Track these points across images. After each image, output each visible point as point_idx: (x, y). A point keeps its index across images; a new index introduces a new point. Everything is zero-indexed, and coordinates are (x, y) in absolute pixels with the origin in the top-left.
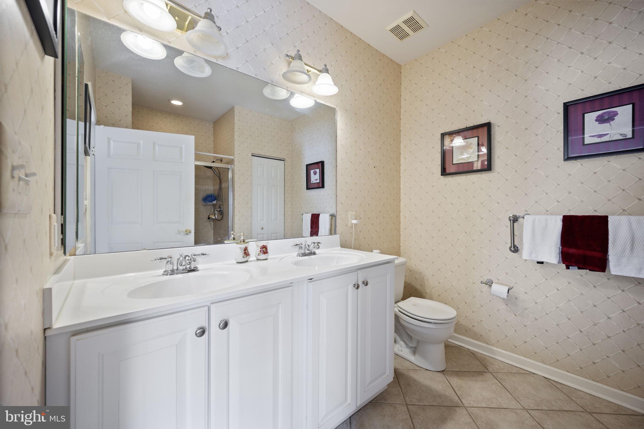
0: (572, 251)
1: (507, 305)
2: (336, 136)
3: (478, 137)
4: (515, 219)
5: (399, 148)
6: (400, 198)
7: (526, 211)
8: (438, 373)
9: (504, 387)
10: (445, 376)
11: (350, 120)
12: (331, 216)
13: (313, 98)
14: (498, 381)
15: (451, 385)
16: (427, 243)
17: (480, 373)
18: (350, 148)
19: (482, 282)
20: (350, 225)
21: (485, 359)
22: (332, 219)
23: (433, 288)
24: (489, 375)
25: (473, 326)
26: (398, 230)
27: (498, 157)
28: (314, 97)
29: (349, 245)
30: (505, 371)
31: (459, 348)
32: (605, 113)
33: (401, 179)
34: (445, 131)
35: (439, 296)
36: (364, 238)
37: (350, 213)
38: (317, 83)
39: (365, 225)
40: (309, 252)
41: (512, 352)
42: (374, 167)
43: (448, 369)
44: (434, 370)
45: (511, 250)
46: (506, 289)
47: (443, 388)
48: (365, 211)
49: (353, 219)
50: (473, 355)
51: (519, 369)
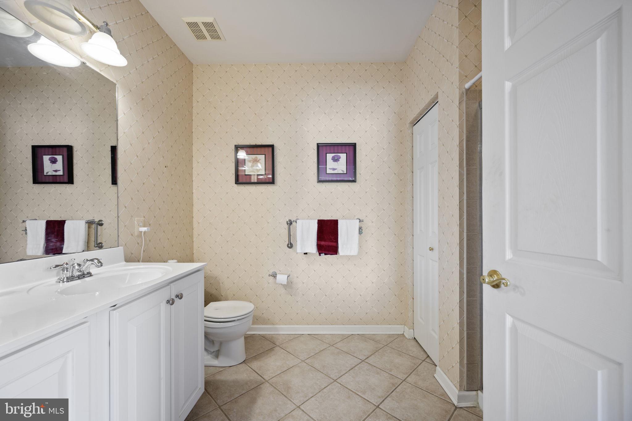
0: (323, 243)
1: (286, 289)
2: (117, 120)
3: (265, 155)
4: (290, 223)
5: (190, 150)
6: (192, 203)
7: (297, 217)
8: (241, 365)
9: (288, 352)
10: (247, 365)
11: (135, 104)
12: (88, 223)
13: (79, 58)
14: (284, 349)
15: (254, 370)
16: (222, 247)
17: (272, 349)
18: (136, 139)
19: (269, 275)
20: (136, 234)
21: (272, 337)
22: (89, 227)
23: (228, 289)
24: (277, 348)
25: (263, 314)
26: (191, 236)
27: (279, 174)
28: (81, 57)
29: (135, 258)
30: (287, 340)
31: (252, 336)
32: (335, 155)
33: (194, 183)
34: (238, 144)
35: (234, 295)
36: (155, 248)
37: (136, 218)
38: (90, 41)
39: (155, 233)
40: (80, 273)
41: (290, 324)
42: (166, 167)
43: (248, 357)
44: (237, 364)
45: (288, 246)
46: (286, 276)
47: (247, 375)
48: (155, 217)
49: (141, 226)
50: (263, 337)
51: (294, 335)
